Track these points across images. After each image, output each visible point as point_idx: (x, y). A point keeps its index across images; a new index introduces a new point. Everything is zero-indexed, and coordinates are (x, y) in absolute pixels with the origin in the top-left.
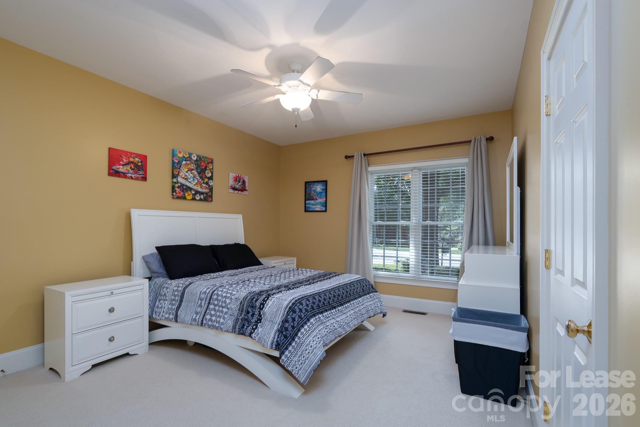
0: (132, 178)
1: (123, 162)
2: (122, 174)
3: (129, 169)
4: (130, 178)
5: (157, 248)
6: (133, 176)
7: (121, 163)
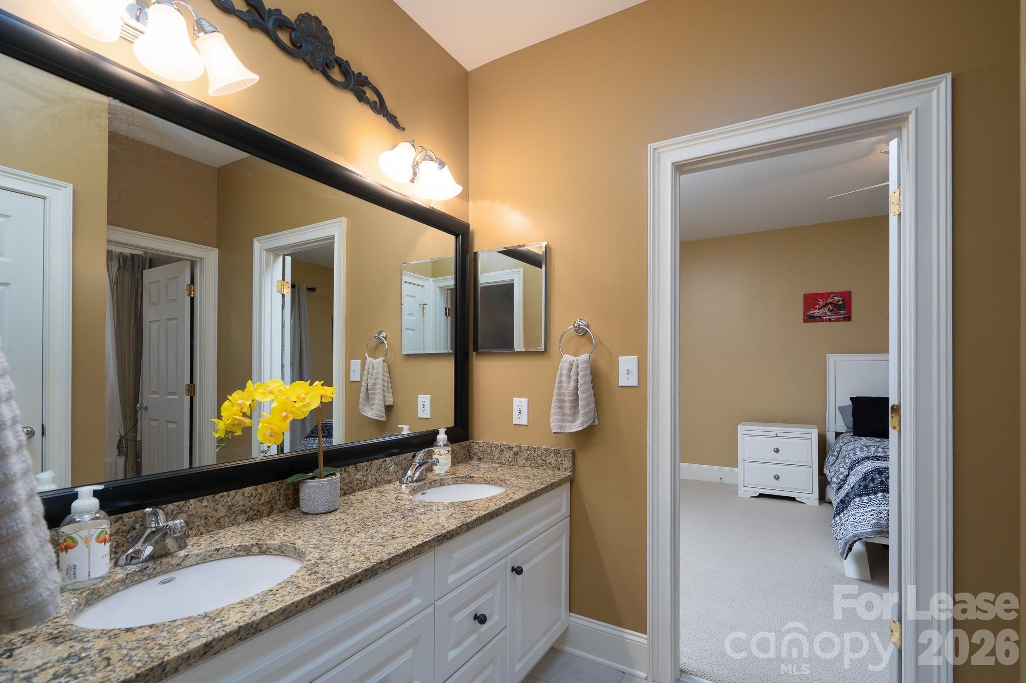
0: (830, 320)
1: (819, 305)
2: (818, 318)
3: (826, 311)
4: (828, 320)
5: (852, 399)
6: (831, 318)
7: (817, 306)
